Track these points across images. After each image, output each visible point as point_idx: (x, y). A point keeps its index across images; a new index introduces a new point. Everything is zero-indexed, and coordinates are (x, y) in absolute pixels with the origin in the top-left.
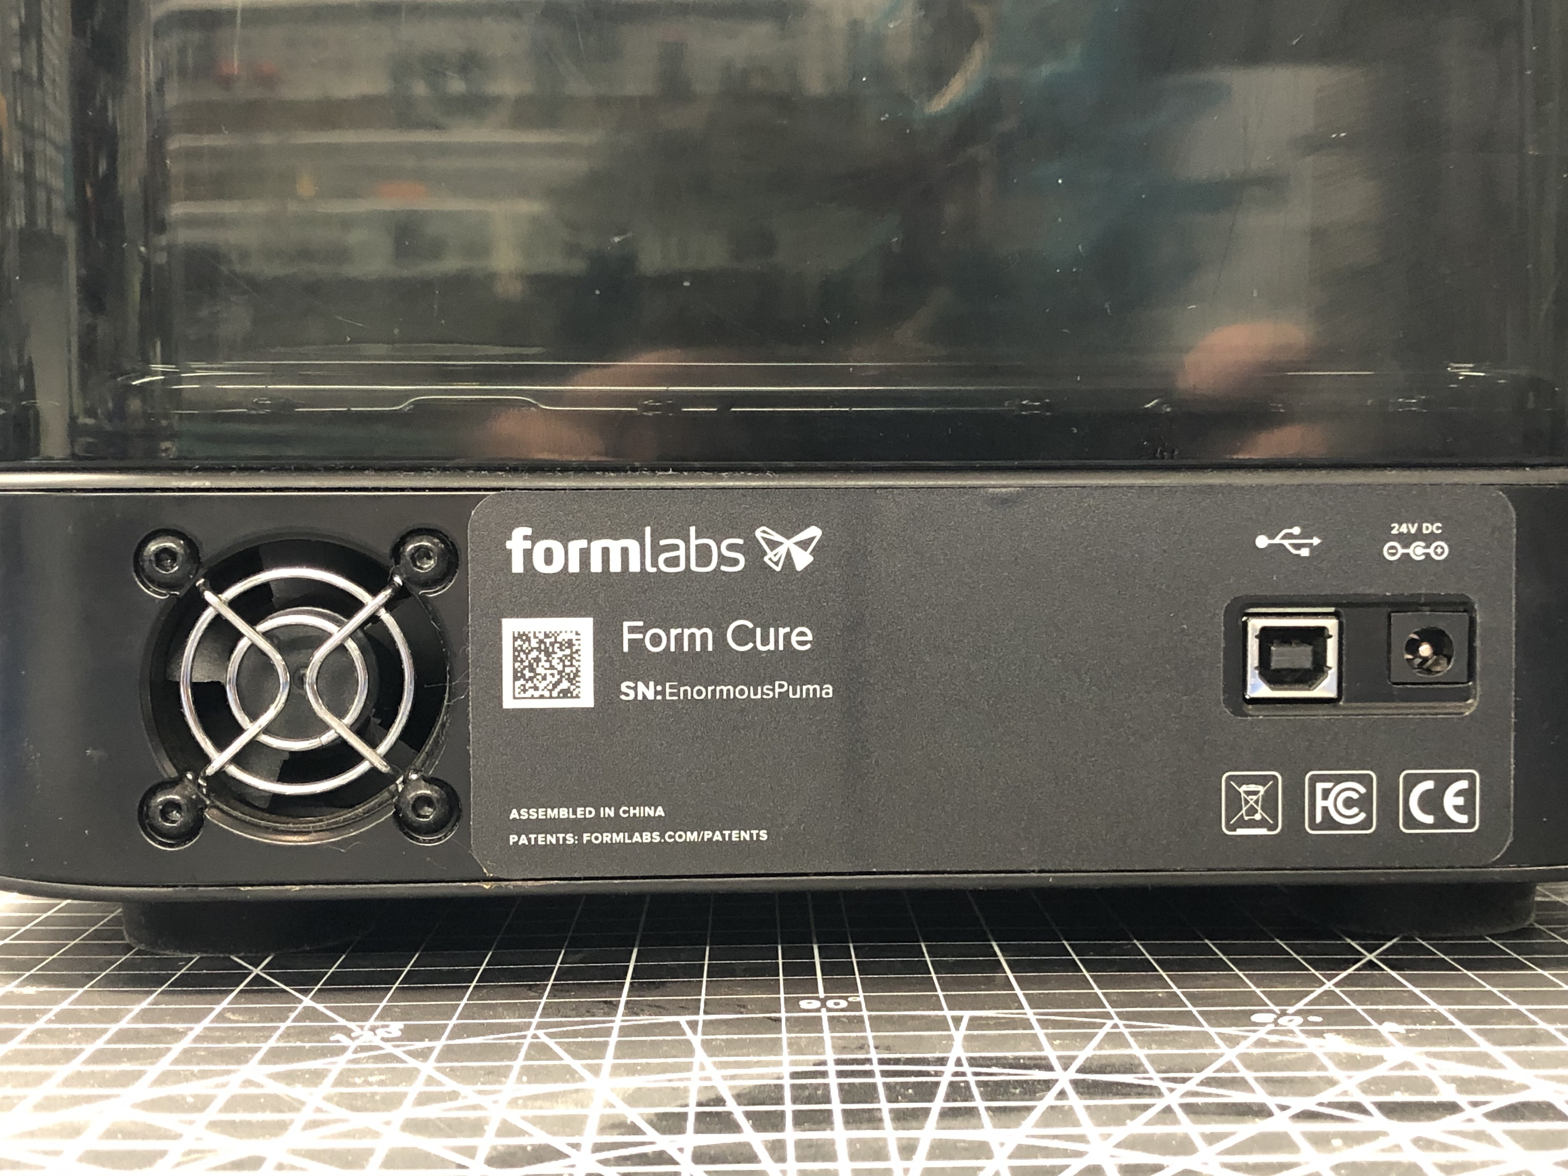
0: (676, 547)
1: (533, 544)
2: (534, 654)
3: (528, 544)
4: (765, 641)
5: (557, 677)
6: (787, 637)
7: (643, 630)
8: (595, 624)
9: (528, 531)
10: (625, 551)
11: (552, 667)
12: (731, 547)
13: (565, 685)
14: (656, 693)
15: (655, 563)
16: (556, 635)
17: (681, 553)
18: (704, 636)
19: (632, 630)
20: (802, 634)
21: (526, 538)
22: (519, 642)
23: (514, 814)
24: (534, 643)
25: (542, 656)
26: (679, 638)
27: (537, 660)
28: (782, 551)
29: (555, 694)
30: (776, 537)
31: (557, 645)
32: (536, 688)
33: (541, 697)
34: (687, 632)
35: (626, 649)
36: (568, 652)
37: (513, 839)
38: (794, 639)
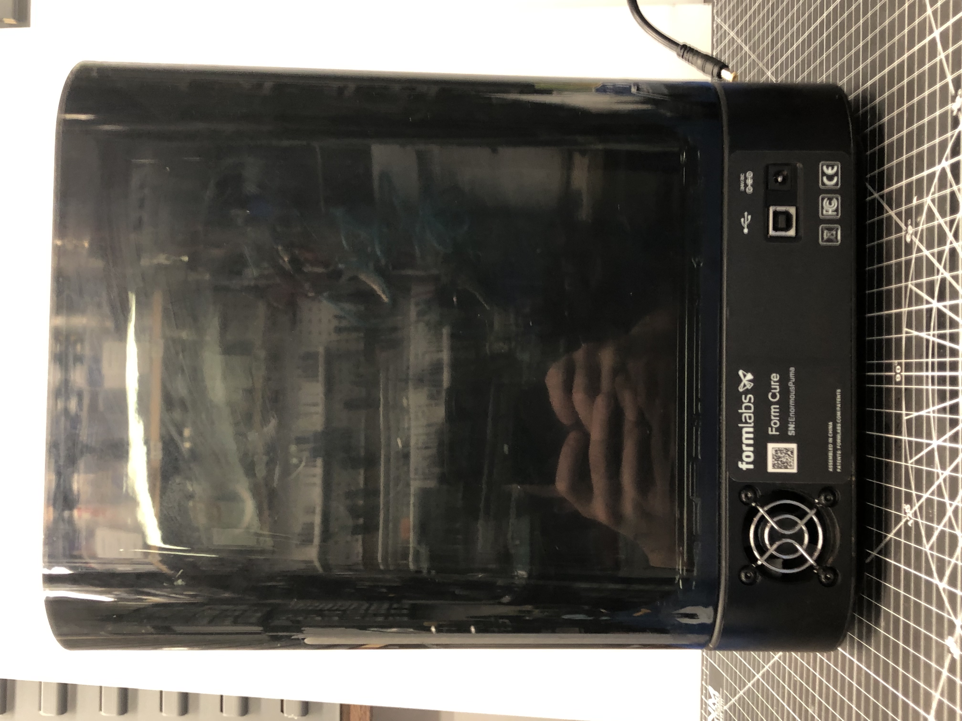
0: (745, 417)
1: (744, 461)
2: (780, 462)
3: (744, 463)
4: (775, 389)
5: (787, 455)
6: (774, 382)
7: (772, 427)
8: (770, 442)
9: (740, 463)
10: (747, 433)
11: (784, 457)
12: (745, 399)
13: (789, 453)
14: (792, 424)
15: (750, 423)
16: (773, 455)
17: (747, 415)
18: (775, 408)
19: (772, 431)
20: (774, 377)
21: (742, 464)
22: (776, 467)
23: (831, 470)
24: (776, 462)
25: (780, 459)
26: (775, 416)
27: (781, 461)
28: (746, 383)
29: (792, 456)
30: (742, 384)
31: (777, 455)
32: (790, 462)
33: (793, 460)
34: (773, 414)
35: (778, 433)
36: (779, 452)
37: (839, 470)
38: (775, 380)
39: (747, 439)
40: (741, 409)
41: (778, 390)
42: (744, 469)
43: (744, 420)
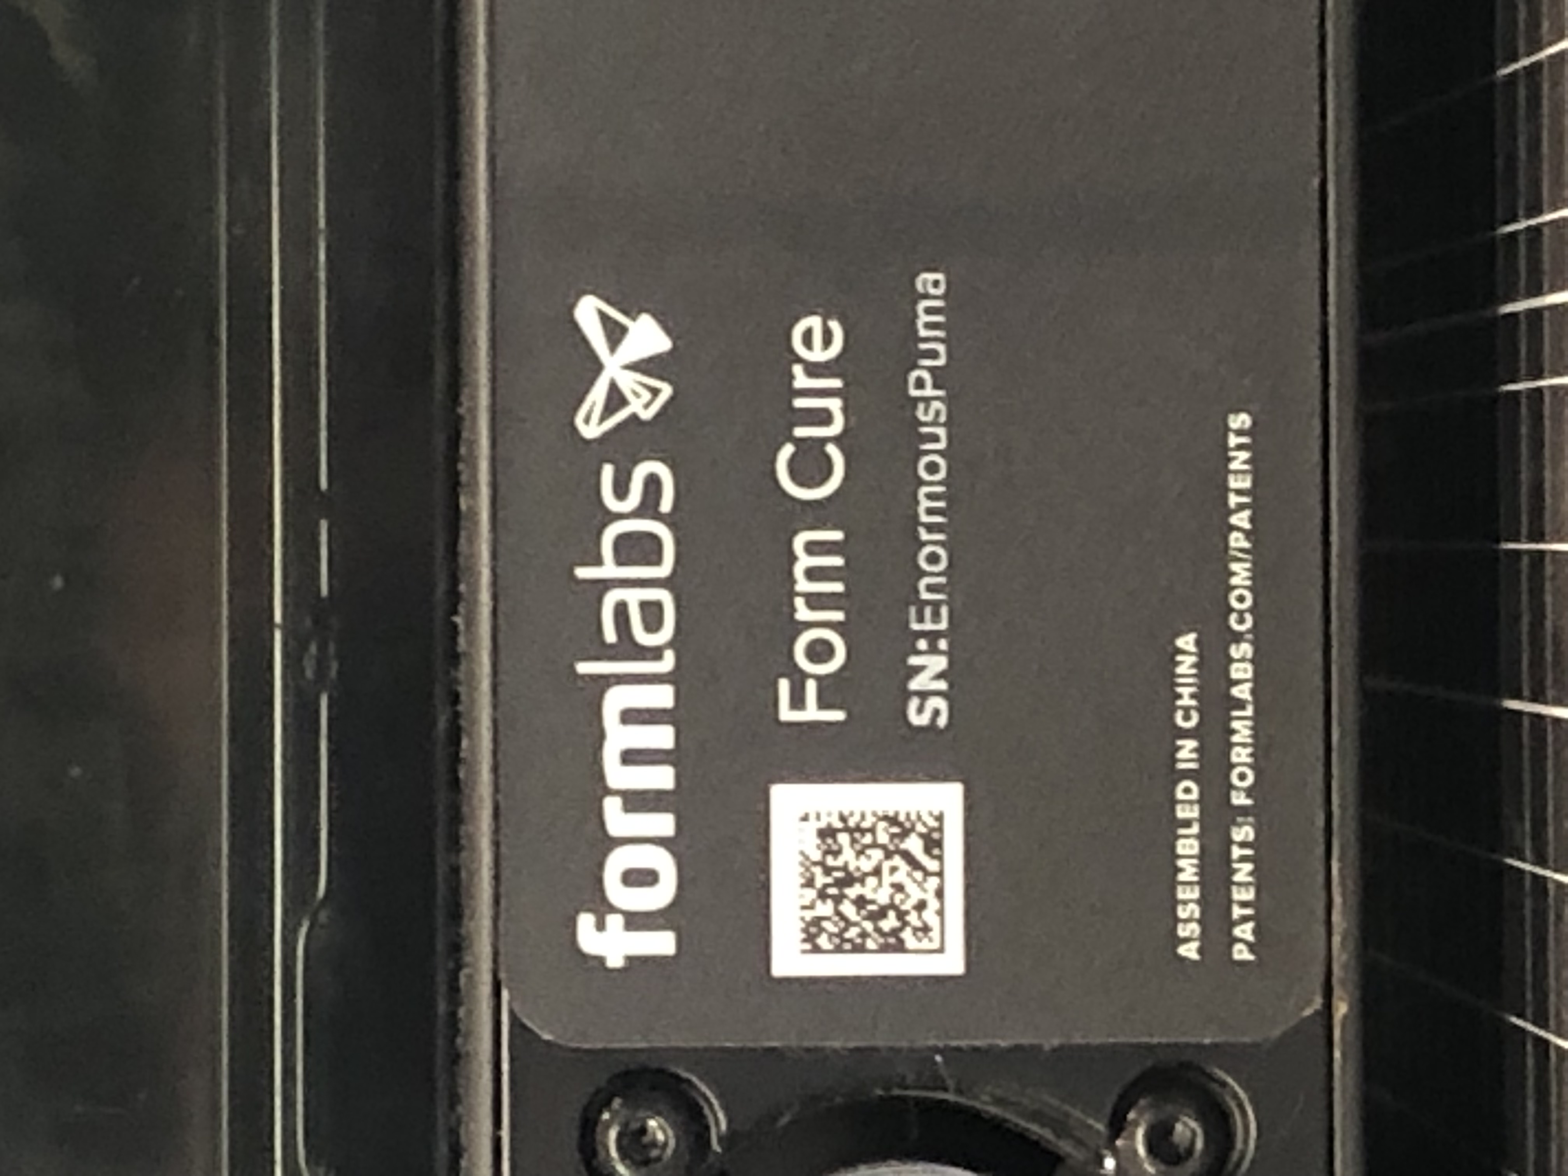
0: (621, 610)
1: (613, 909)
2: (848, 909)
3: (615, 921)
4: (823, 418)
5: (897, 860)
6: (813, 370)
7: (799, 679)
8: (782, 780)
9: (586, 921)
10: (630, 717)
11: (877, 872)
12: (621, 490)
13: (914, 845)
14: (933, 650)
15: (656, 653)
16: (807, 863)
17: (633, 597)
18: (812, 548)
19: (797, 702)
20: (807, 337)
21: (601, 926)
22: (823, 941)
23: (1189, 951)
24: (825, 909)
25: (853, 892)
26: (815, 601)
27: (861, 902)
28: (628, 382)
29: (932, 865)
30: (598, 395)
31: (830, 861)
32: (921, 906)
33: (940, 894)
34: (803, 585)
35: (838, 715)
36: (844, 839)
37: (1241, 953)
38: (818, 355)
39: (630, 757)
40: (598, 561)
41: (837, 427)
42: (615, 961)
43: (610, 635)
